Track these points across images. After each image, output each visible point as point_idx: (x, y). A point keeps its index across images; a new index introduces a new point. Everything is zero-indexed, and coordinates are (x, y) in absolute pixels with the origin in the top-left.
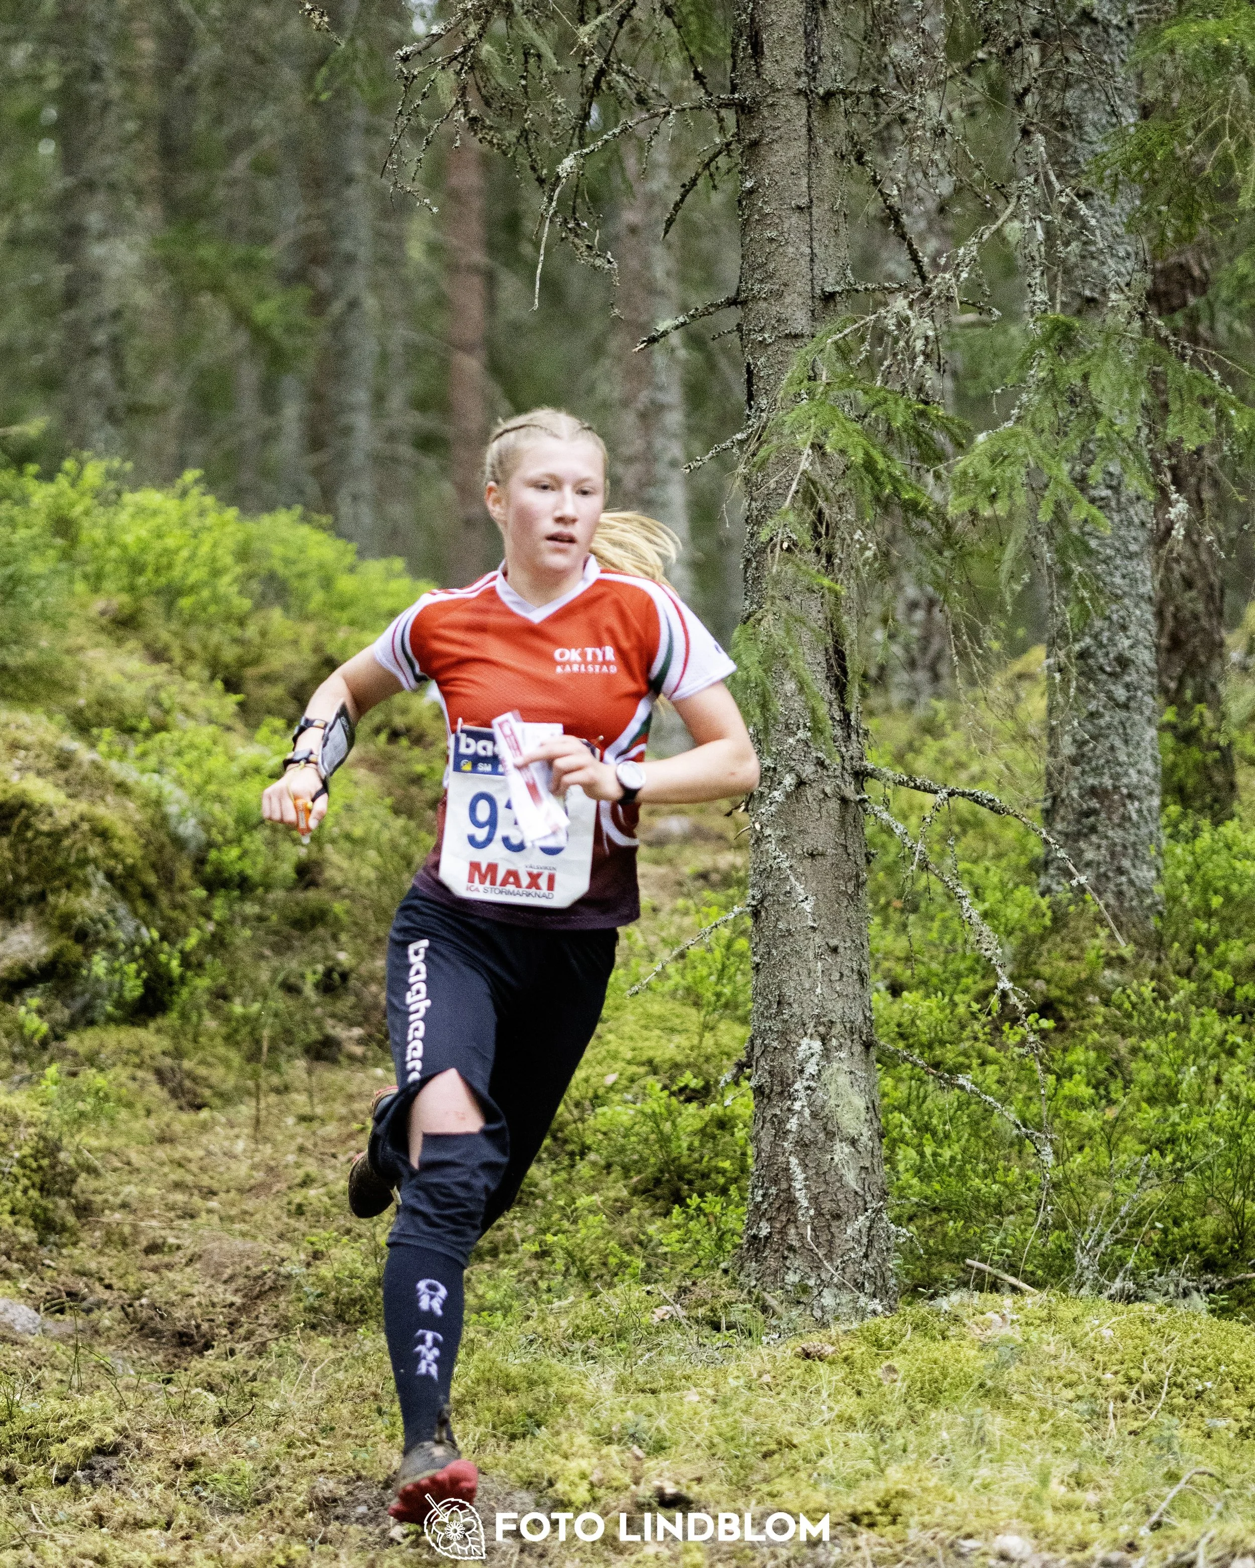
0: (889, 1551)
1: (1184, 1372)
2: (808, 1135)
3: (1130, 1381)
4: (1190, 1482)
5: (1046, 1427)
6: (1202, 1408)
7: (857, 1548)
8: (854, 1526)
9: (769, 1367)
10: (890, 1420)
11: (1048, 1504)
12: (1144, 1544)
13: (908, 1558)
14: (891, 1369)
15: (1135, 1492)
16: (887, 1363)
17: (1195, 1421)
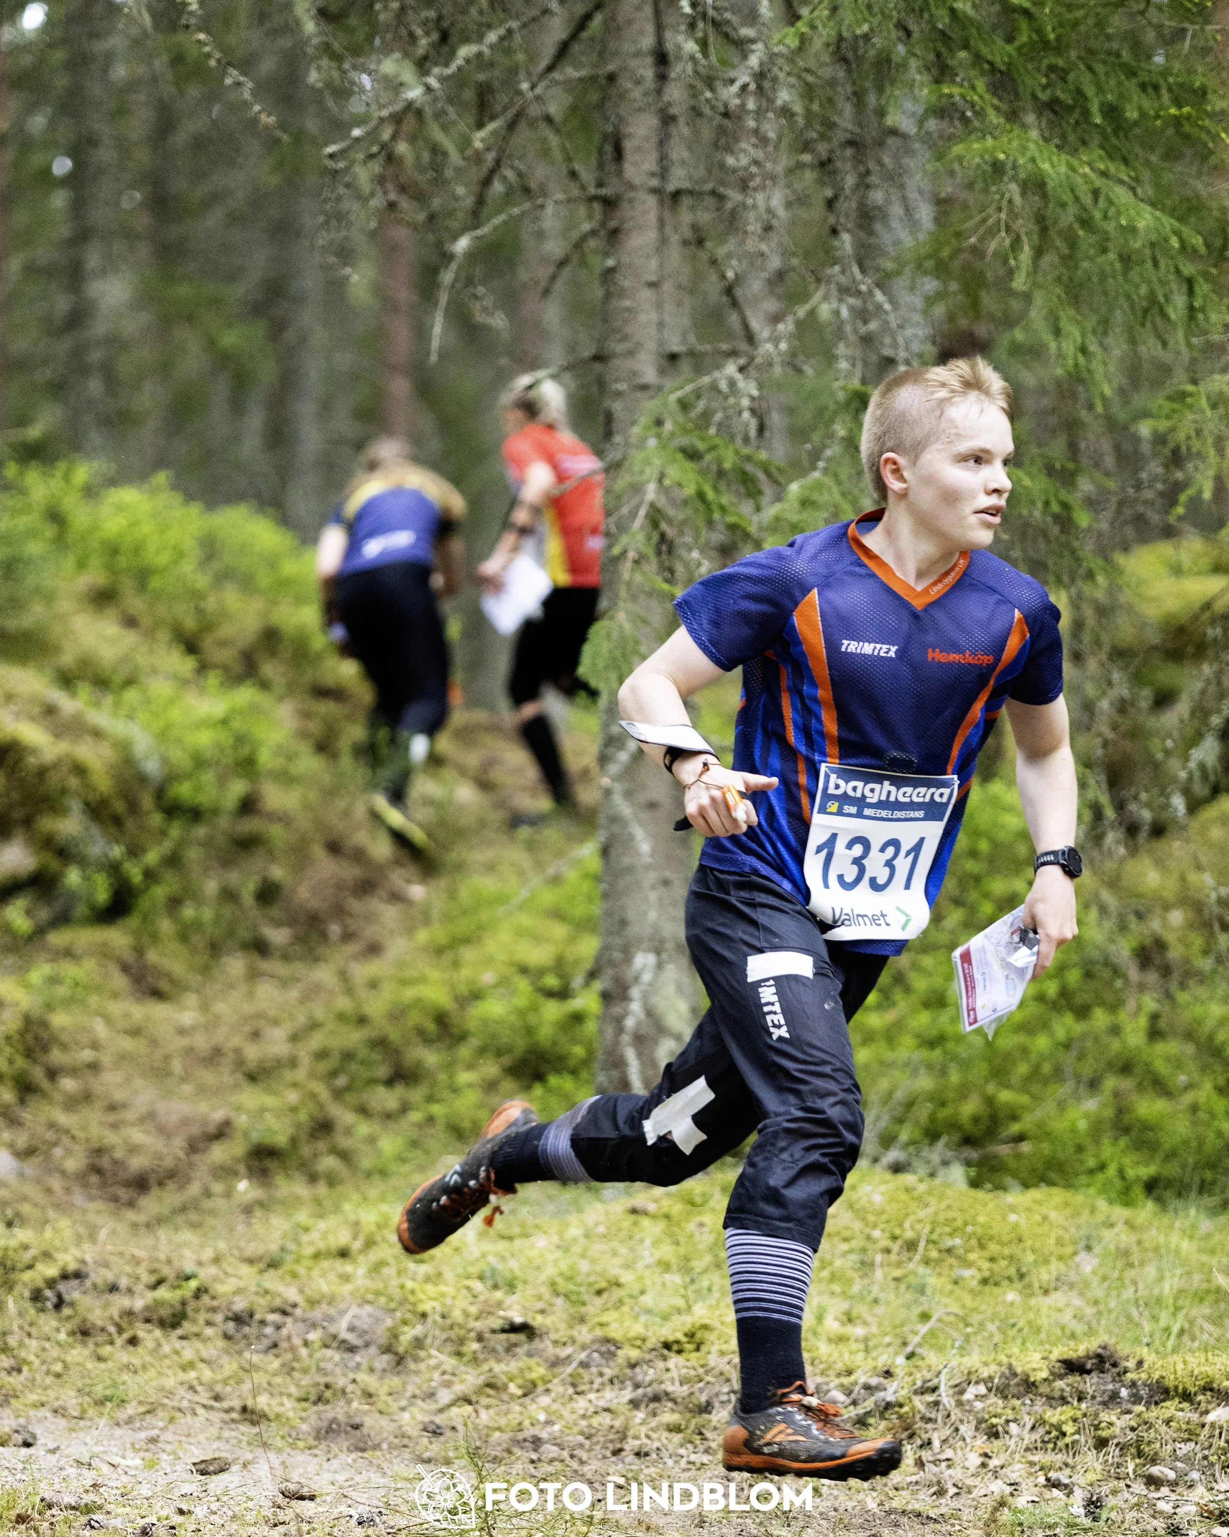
0: (693, 1373)
1: (939, 1230)
2: (643, 1031)
3: (894, 1238)
4: (940, 1320)
5: (825, 1274)
6: (952, 1261)
7: (668, 1370)
8: (666, 1352)
9: (603, 1218)
10: (698, 1265)
11: (824, 1338)
12: (899, 1372)
13: (709, 1378)
14: (701, 1225)
15: (895, 1327)
16: (699, 1219)
17: (945, 1271)
